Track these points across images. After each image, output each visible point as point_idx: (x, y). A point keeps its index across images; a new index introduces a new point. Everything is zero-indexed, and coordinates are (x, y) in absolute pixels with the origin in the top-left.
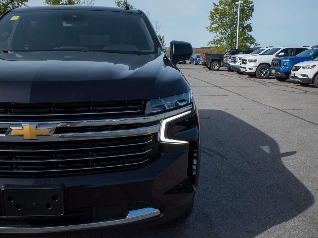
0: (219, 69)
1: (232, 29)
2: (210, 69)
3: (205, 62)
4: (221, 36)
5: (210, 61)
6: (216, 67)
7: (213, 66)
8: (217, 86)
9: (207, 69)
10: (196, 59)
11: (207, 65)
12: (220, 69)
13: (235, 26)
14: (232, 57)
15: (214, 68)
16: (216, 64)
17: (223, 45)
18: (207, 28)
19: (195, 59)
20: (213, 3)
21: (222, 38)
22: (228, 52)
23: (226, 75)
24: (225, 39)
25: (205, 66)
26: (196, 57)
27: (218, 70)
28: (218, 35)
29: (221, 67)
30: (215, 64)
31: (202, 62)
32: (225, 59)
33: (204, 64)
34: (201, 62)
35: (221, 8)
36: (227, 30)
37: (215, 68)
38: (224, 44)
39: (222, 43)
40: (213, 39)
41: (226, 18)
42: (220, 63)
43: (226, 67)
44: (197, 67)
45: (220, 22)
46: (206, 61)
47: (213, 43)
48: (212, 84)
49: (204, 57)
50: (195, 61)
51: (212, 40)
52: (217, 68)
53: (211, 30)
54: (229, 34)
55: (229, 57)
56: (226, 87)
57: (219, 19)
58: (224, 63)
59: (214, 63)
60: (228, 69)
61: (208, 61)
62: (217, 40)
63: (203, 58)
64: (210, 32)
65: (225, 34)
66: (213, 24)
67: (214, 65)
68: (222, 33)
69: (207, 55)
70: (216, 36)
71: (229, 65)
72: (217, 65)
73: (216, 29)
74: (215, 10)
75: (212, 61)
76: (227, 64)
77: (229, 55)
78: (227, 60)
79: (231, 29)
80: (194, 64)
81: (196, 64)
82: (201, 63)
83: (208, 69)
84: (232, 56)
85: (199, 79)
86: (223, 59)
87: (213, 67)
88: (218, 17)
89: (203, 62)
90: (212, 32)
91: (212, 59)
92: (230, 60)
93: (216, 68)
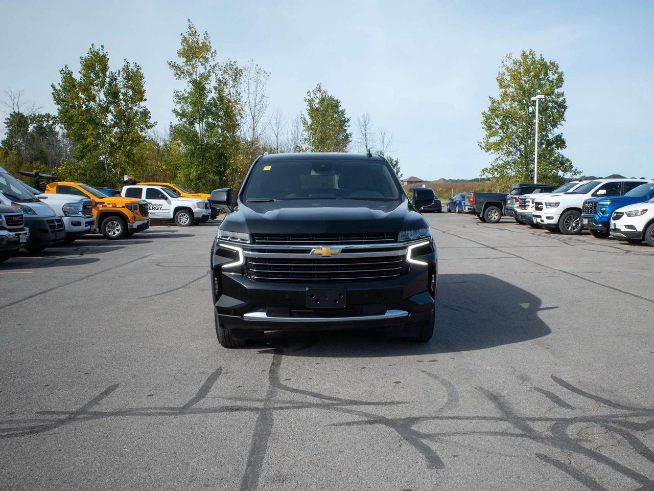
0: (499, 220)
1: (527, 144)
2: (483, 220)
3: (474, 209)
4: (505, 158)
5: (483, 207)
6: (495, 216)
7: (489, 215)
8: (487, 247)
9: (479, 220)
10: (460, 203)
11: (477, 213)
12: (501, 220)
14: (521, 199)
15: (491, 218)
16: (494, 211)
17: (511, 175)
18: (480, 144)
19: (458, 202)
20: (490, 98)
21: (508, 163)
22: (514, 189)
23: (509, 230)
24: (515, 163)
25: (473, 216)
26: (460, 199)
27: (498, 222)
28: (501, 157)
29: (502, 217)
30: (492, 212)
31: (469, 209)
32: (509, 201)
33: (473, 212)
34: (467, 208)
35: (504, 106)
36: (518, 148)
37: (493, 219)
38: (514, 173)
39: (509, 171)
40: (491, 164)
41: (515, 125)
42: (501, 209)
43: (511, 216)
44: (461, 217)
45: (504, 133)
46: (475, 206)
47: (491, 171)
48: (479, 243)
49: (472, 200)
50: (459, 207)
51: (489, 167)
52: (497, 218)
53: (488, 147)
54: (521, 155)
55: (515, 198)
56: (501, 247)
57: (501, 128)
58: (507, 209)
59: (491, 210)
60: (515, 221)
61: (479, 205)
62: (499, 166)
63: (470, 202)
64: (486, 152)
66: (490, 136)
67: (490, 213)
68: (509, 153)
69: (477, 195)
70: (497, 159)
71: (516, 212)
72: (497, 214)
73: (498, 146)
74: (493, 110)
75: (488, 205)
76: (514, 210)
77: (516, 194)
78: (512, 203)
79: (525, 146)
80: (457, 211)
81: (459, 212)
82: (466, 210)
84: (520, 197)
86: (505, 201)
87: (489, 217)
88: (500, 123)
89: (469, 207)
90: (490, 152)
91: (486, 203)
92: (517, 204)
93: (495, 218)
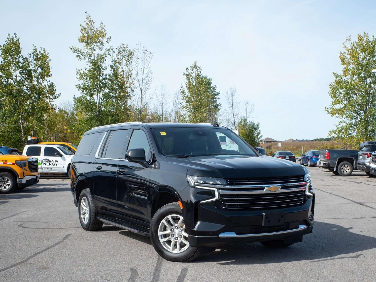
0: (351, 173)
1: (366, 110)
2: (336, 173)
3: (329, 164)
4: (348, 121)
5: (337, 161)
6: (347, 170)
7: (342, 169)
8: (355, 202)
9: (332, 173)
10: (312, 158)
11: (332, 167)
12: (353, 173)
13: (370, 105)
14: (373, 155)
15: (344, 172)
16: (346, 166)
17: (352, 135)
18: (327, 110)
19: (309, 158)
20: (334, 73)
21: (350, 125)
22: (365, 146)
23: (365, 183)
24: (356, 125)
25: (327, 170)
26: (311, 155)
27: (350, 175)
28: (344, 121)
29: (353, 171)
30: (344, 166)
31: (324, 164)
32: (361, 157)
33: (328, 166)
34: (322, 163)
35: (346, 80)
36: (359, 113)
37: (345, 172)
38: (355, 133)
39: (351, 132)
40: (337, 127)
41: (355, 94)
42: (352, 163)
43: (363, 170)
44: (315, 170)
45: (347, 101)
46: (329, 162)
47: (336, 132)
48: (346, 199)
49: (327, 156)
50: (310, 161)
51: (335, 129)
52: (349, 171)
53: (333, 113)
54: (361, 119)
55: (367, 154)
56: (370, 203)
57: (344, 97)
58: (359, 164)
59: (344, 165)
60: (365, 173)
61: (333, 161)
62: (343, 128)
63: (324, 157)
64: (332, 116)
65: (355, 119)
66: (335, 103)
67: (343, 167)
68: (352, 117)
69: (332, 151)
70: (341, 122)
71: (368, 167)
72: (348, 168)
73: (341, 112)
74: (338, 83)
75: (340, 160)
76: (365, 165)
77: (367, 151)
78: (364, 159)
79: (364, 111)
80: (309, 165)
81: (311, 166)
82: (322, 165)
83: (334, 174)
84: (373, 153)
85: (323, 190)
86: (357, 157)
87: (342, 171)
88: (344, 93)
89: (325, 162)
90: (335, 116)
91: (340, 159)
92: (369, 159)
93: (347, 172)
